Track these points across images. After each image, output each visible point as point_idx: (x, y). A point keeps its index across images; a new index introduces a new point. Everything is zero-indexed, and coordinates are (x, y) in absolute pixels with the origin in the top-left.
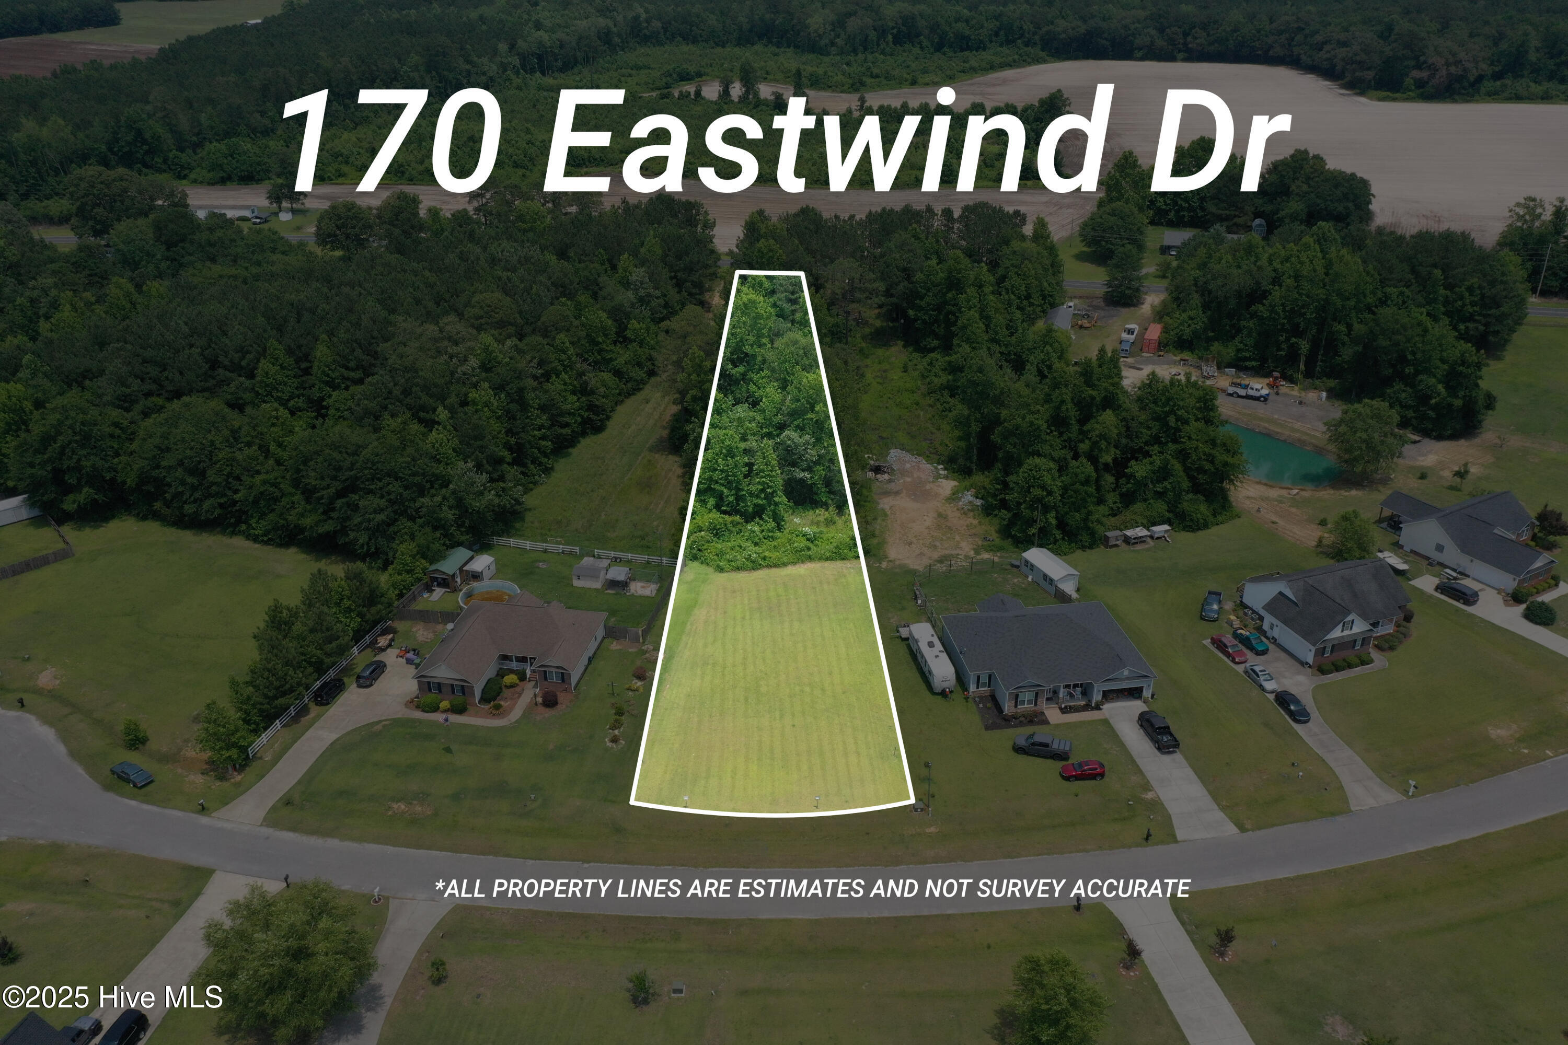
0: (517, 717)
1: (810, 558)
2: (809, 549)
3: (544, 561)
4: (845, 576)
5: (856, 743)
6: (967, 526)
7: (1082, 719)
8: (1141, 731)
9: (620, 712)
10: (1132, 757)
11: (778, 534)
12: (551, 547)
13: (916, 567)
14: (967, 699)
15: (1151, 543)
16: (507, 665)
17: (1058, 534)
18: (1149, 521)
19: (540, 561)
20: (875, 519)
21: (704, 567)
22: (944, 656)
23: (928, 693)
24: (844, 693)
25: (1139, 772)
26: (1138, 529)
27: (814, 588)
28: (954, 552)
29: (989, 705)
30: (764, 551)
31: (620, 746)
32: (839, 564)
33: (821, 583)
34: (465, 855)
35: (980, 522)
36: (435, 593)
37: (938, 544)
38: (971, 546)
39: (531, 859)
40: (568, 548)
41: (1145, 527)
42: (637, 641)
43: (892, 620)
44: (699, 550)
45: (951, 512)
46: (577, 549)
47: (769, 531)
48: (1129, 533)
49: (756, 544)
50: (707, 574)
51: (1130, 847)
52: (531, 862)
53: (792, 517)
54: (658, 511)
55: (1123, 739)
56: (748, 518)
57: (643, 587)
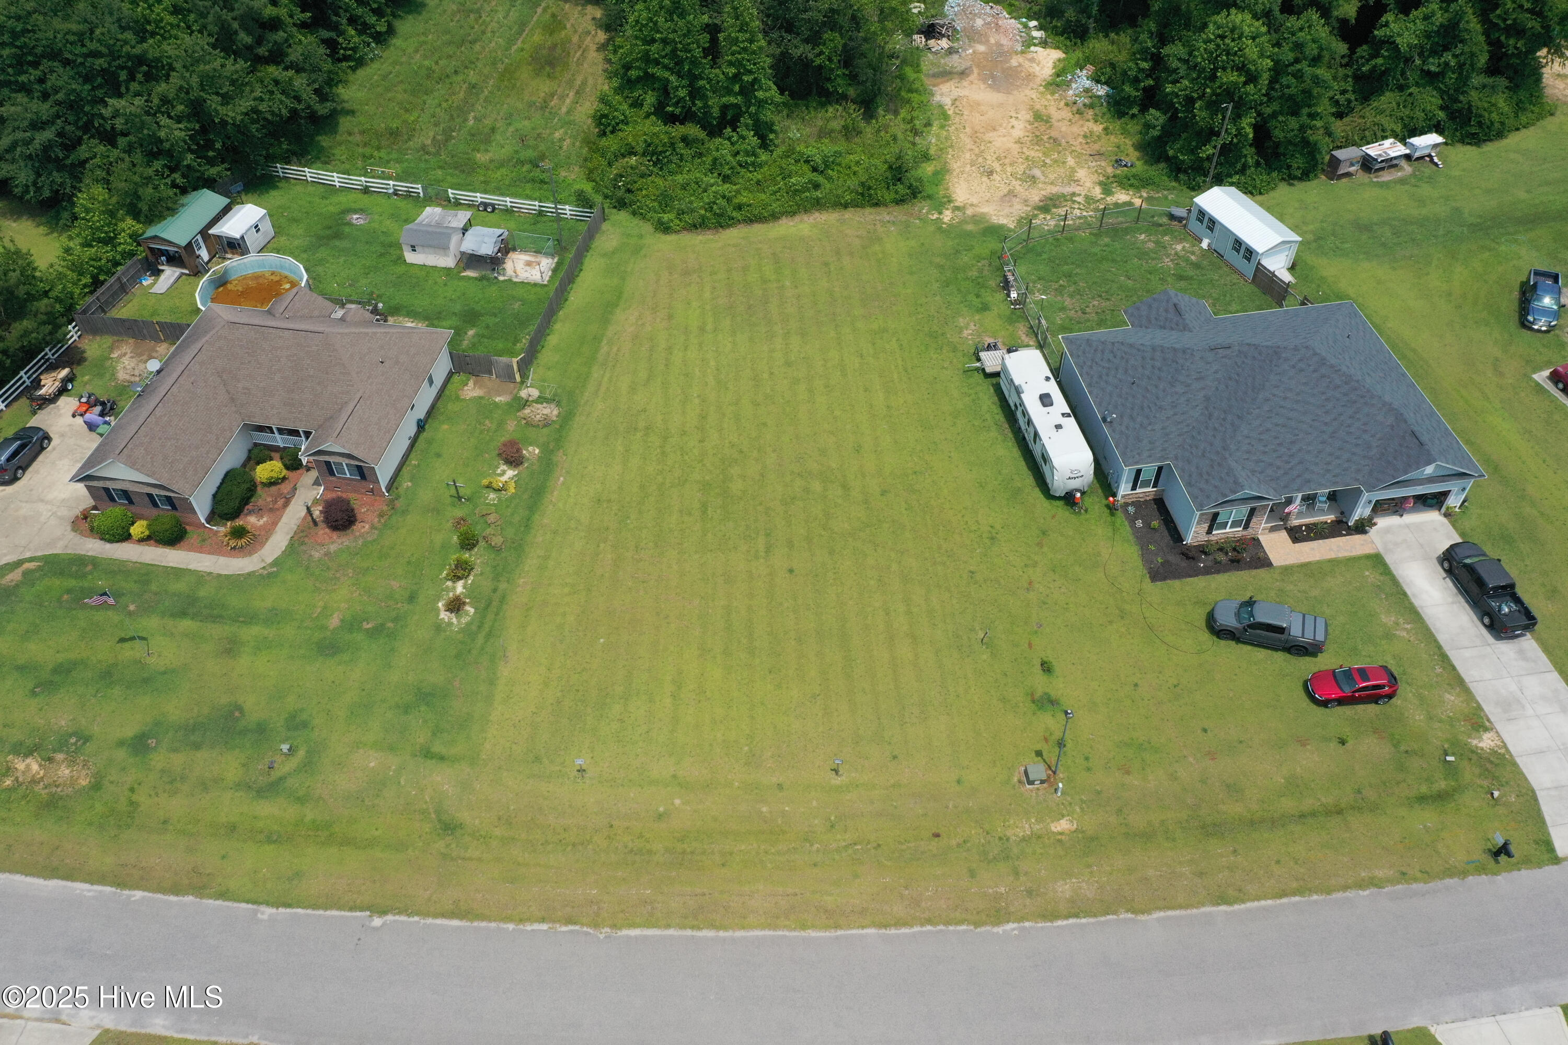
0: (277, 553)
1: (818, 205)
2: (817, 186)
3: (360, 211)
4: (879, 239)
5: (909, 613)
6: (1085, 137)
7: (1332, 555)
8: (1449, 583)
9: (468, 543)
10: (1440, 647)
11: (764, 157)
12: (375, 183)
13: (1003, 221)
14: (1112, 509)
15: (1407, 168)
16: (264, 439)
17: (1250, 155)
18: (1405, 126)
19: (355, 211)
20: (928, 124)
21: (636, 221)
22: (1071, 424)
23: (1037, 493)
24: (884, 493)
25: (1458, 682)
26: (1388, 143)
27: (826, 264)
28: (1068, 190)
29: (1155, 524)
30: (738, 192)
31: (465, 620)
32: (869, 215)
33: (838, 253)
34: (138, 894)
35: (1105, 129)
36: (163, 277)
37: (1037, 172)
38: (1095, 178)
39: (268, 904)
40: (402, 186)
41: (1396, 136)
42: (511, 378)
43: (966, 333)
44: (629, 191)
45: (1058, 113)
46: (419, 188)
47: (747, 154)
48: (1373, 150)
49: (726, 179)
50: (641, 236)
51: (1463, 874)
52: (267, 912)
53: (787, 123)
54: (564, 109)
55: (1417, 603)
56: (714, 131)
57: (529, 264)
